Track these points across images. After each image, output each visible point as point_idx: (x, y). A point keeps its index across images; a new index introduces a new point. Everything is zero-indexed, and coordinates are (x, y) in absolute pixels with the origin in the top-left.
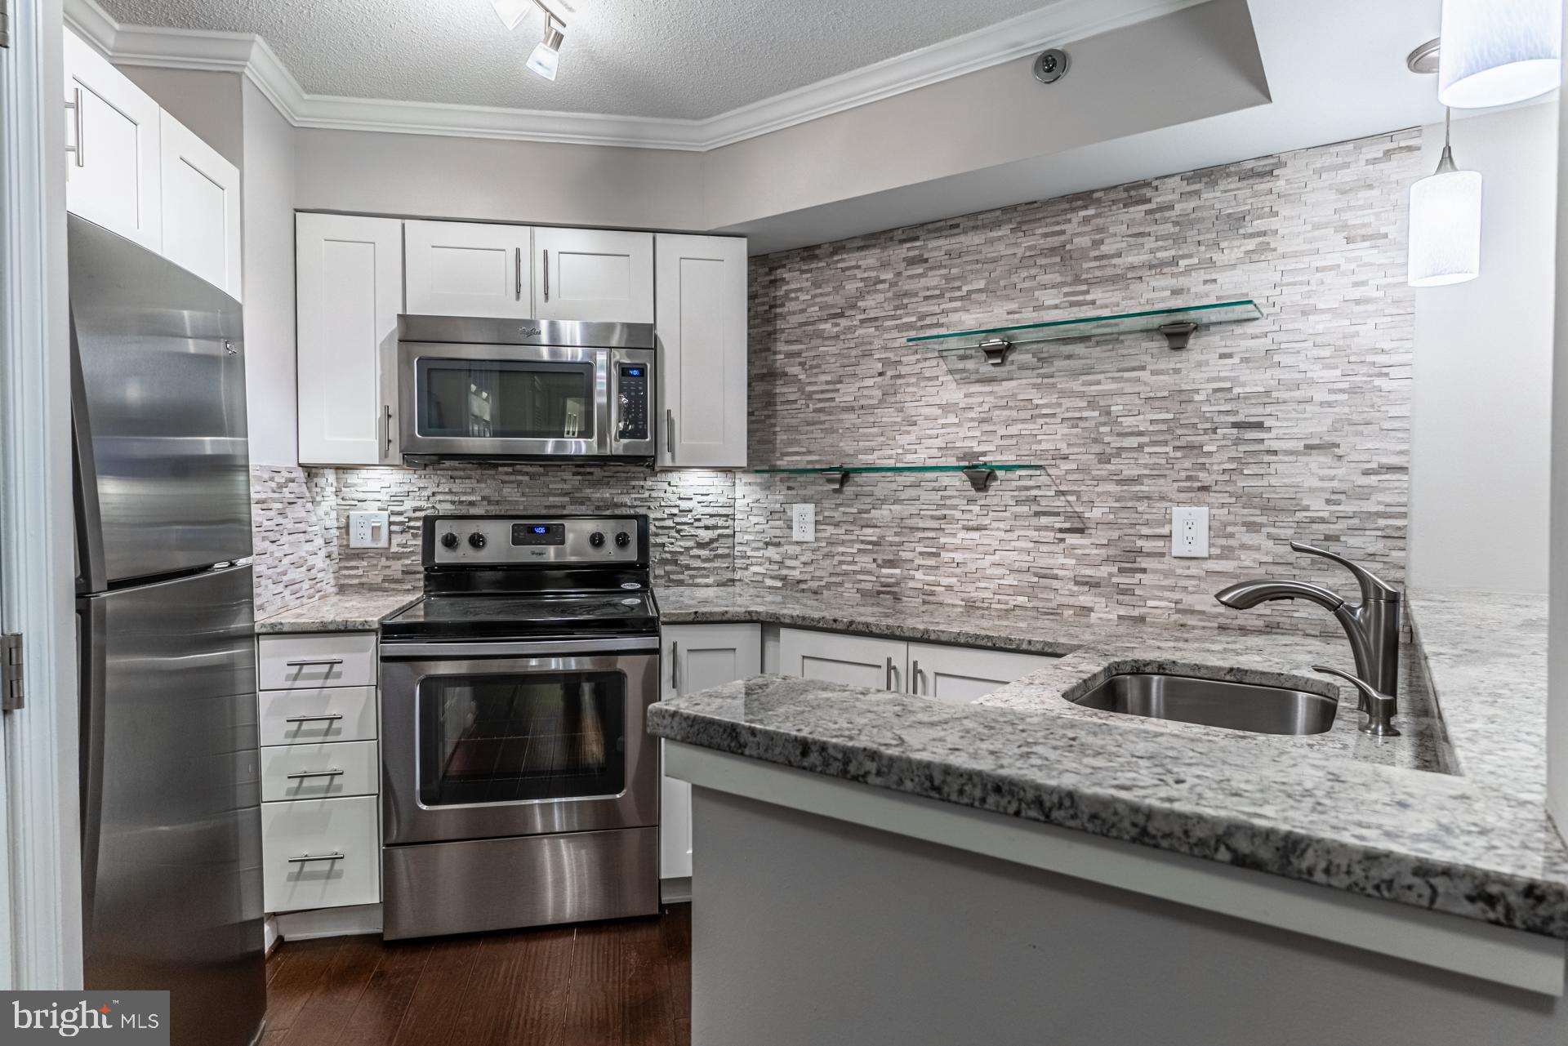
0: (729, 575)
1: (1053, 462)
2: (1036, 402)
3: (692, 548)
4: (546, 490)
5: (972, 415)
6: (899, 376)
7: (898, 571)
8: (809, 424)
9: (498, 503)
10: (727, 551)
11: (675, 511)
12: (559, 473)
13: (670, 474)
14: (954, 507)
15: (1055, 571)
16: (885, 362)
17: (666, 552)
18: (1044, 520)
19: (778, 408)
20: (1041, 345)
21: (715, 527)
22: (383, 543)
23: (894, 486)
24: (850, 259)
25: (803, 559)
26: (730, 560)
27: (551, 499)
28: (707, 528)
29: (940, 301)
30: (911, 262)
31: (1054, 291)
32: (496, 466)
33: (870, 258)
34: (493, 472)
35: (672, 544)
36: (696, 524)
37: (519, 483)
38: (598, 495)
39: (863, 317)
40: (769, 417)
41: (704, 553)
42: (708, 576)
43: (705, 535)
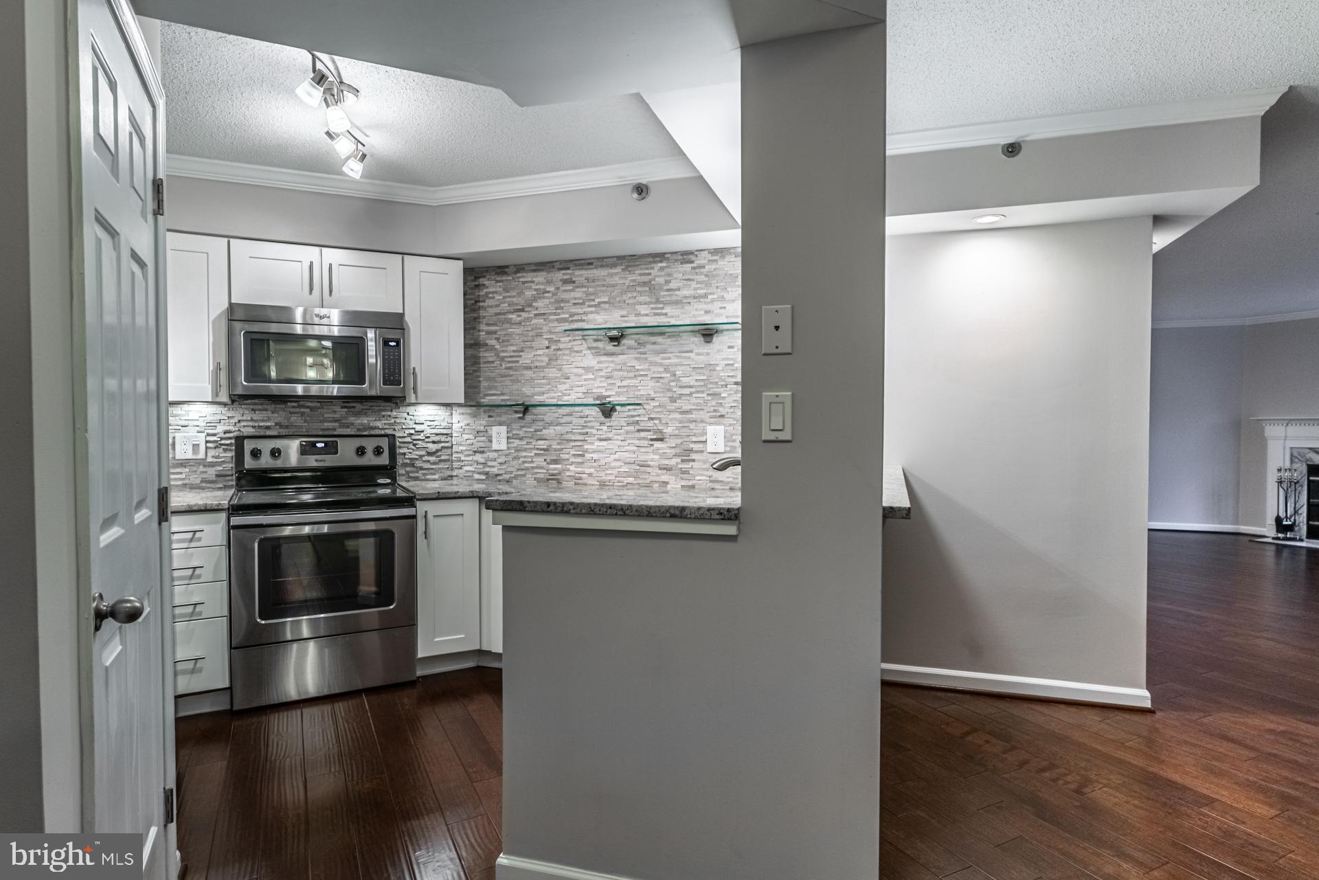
0: (449, 473)
1: (647, 402)
2: (637, 367)
3: (424, 456)
4: (322, 418)
5: (602, 374)
6: (559, 349)
7: (559, 466)
8: (503, 376)
9: (287, 427)
10: (447, 457)
11: (412, 431)
12: (331, 407)
13: (408, 408)
14: (592, 427)
15: (649, 463)
16: (550, 340)
17: (407, 459)
18: (643, 434)
19: (482, 366)
20: (639, 336)
21: (439, 442)
22: (201, 455)
23: (556, 415)
24: (528, 277)
25: (500, 461)
26: (450, 463)
27: (325, 424)
28: (434, 442)
29: (583, 306)
30: (565, 282)
31: (646, 306)
33: (540, 277)
34: (284, 406)
35: (410, 453)
36: (427, 440)
37: (303, 414)
38: (359, 421)
39: (536, 312)
40: (475, 371)
41: (432, 459)
42: (434, 474)
43: (433, 447)
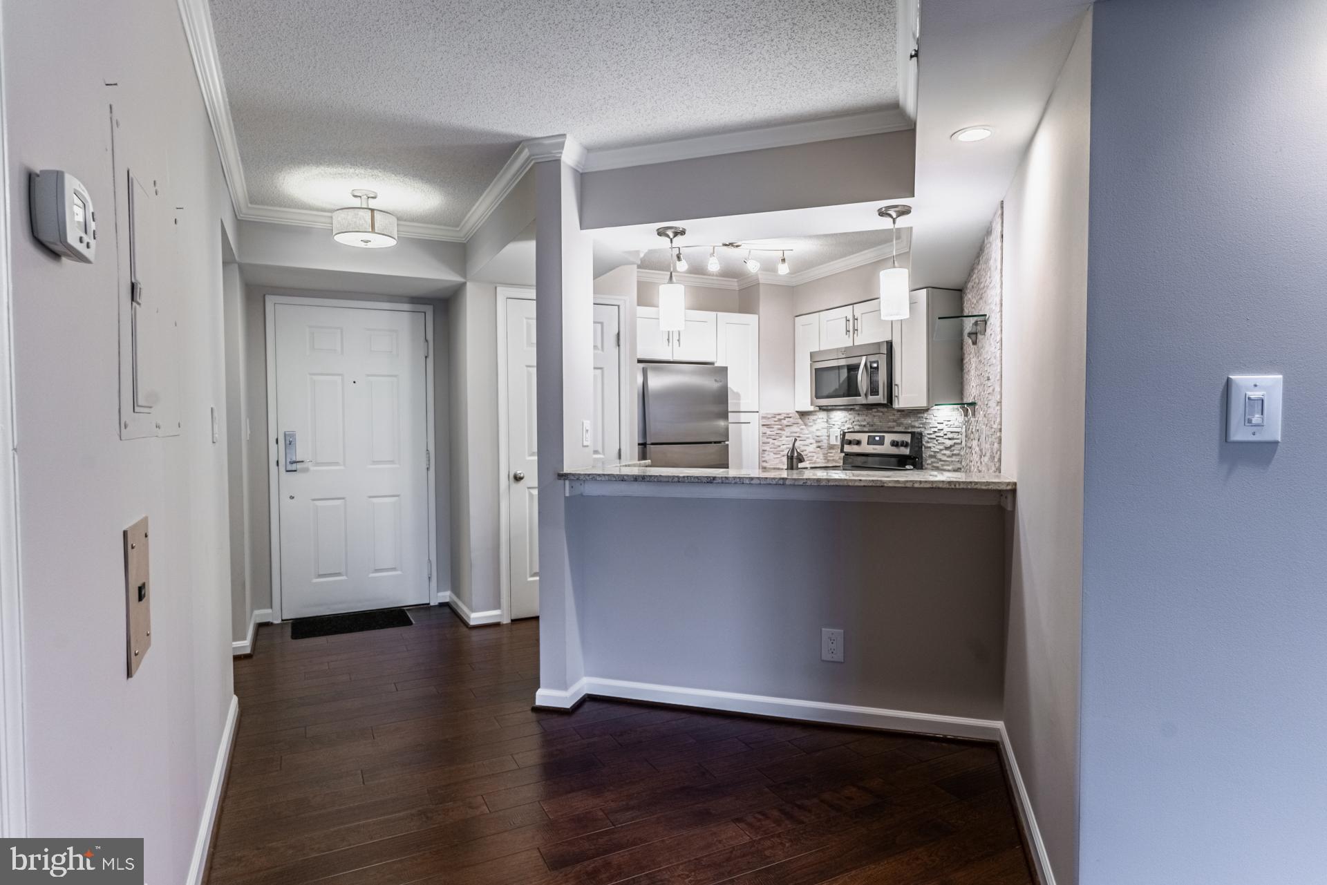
3: (943, 450)
9: (872, 426)
10: (958, 452)
11: (936, 430)
17: (931, 451)
21: (952, 439)
22: (839, 443)
26: (960, 457)
28: (949, 439)
32: (871, 409)
34: (870, 412)
35: (934, 447)
36: (945, 437)
37: (879, 416)
41: (948, 452)
42: (948, 465)
43: (949, 443)
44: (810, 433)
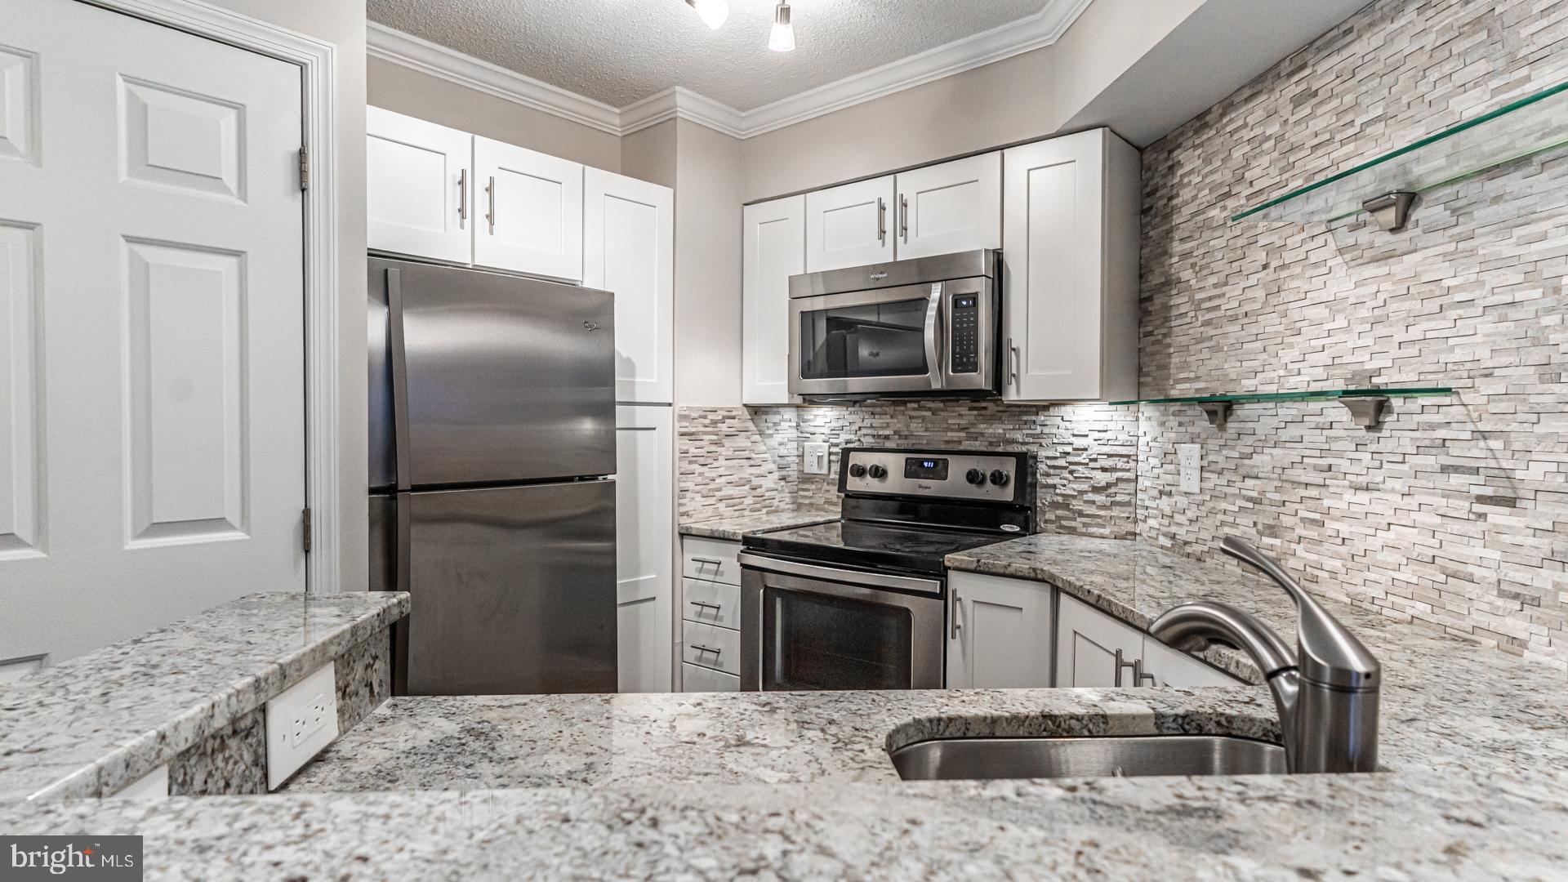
0: (1130, 527)
1: (1469, 383)
2: (1447, 283)
3: (1086, 492)
4: (945, 425)
5: (1364, 312)
6: (1284, 267)
7: (1277, 542)
8: (1200, 341)
9: (906, 437)
10: (1127, 498)
11: (1069, 449)
12: (957, 409)
13: (1063, 409)
14: (1340, 454)
15: (1470, 569)
16: (1270, 249)
17: (1057, 494)
18: (1456, 480)
19: (1173, 324)
21: (1113, 470)
22: (825, 471)
23: (1275, 422)
24: (1237, 117)
25: (1190, 514)
26: (1131, 509)
27: (949, 434)
28: (1104, 470)
29: (1329, 149)
30: (1298, 101)
32: (905, 403)
33: (1255, 112)
34: (903, 408)
35: (1064, 486)
36: (1092, 465)
37: (924, 418)
38: (991, 431)
39: (1251, 190)
40: (1165, 335)
41: (1100, 498)
42: (1103, 526)
43: (1102, 478)
44: (770, 449)
